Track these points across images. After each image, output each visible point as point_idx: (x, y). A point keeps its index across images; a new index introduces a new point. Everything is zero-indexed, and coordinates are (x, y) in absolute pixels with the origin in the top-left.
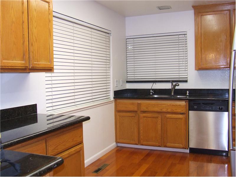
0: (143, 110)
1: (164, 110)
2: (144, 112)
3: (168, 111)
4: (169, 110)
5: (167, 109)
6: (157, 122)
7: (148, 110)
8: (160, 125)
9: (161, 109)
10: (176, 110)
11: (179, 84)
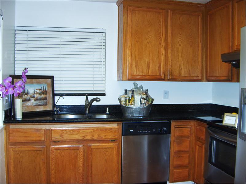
0: (54, 139)
1: (88, 138)
2: (57, 142)
3: (93, 139)
4: (95, 137)
5: (93, 136)
6: (78, 155)
7: (63, 139)
8: (81, 160)
9: (83, 136)
10: (105, 136)
11: (100, 99)
